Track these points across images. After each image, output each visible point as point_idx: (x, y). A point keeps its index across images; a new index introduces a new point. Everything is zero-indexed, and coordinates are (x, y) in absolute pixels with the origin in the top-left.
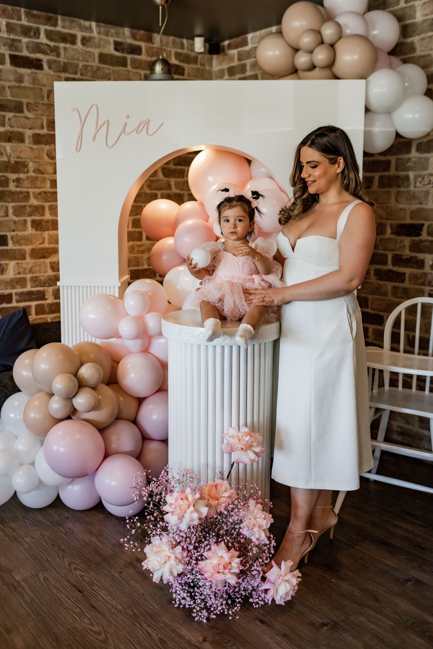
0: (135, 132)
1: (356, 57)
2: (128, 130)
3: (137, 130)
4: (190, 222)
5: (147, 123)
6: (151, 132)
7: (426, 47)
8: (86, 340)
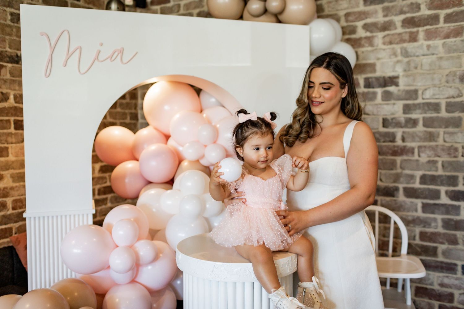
0: (109, 60)
1: (301, 7)
2: (102, 57)
3: (111, 58)
4: (153, 147)
5: (122, 52)
6: (125, 60)
7: (333, 8)
8: (69, 277)
